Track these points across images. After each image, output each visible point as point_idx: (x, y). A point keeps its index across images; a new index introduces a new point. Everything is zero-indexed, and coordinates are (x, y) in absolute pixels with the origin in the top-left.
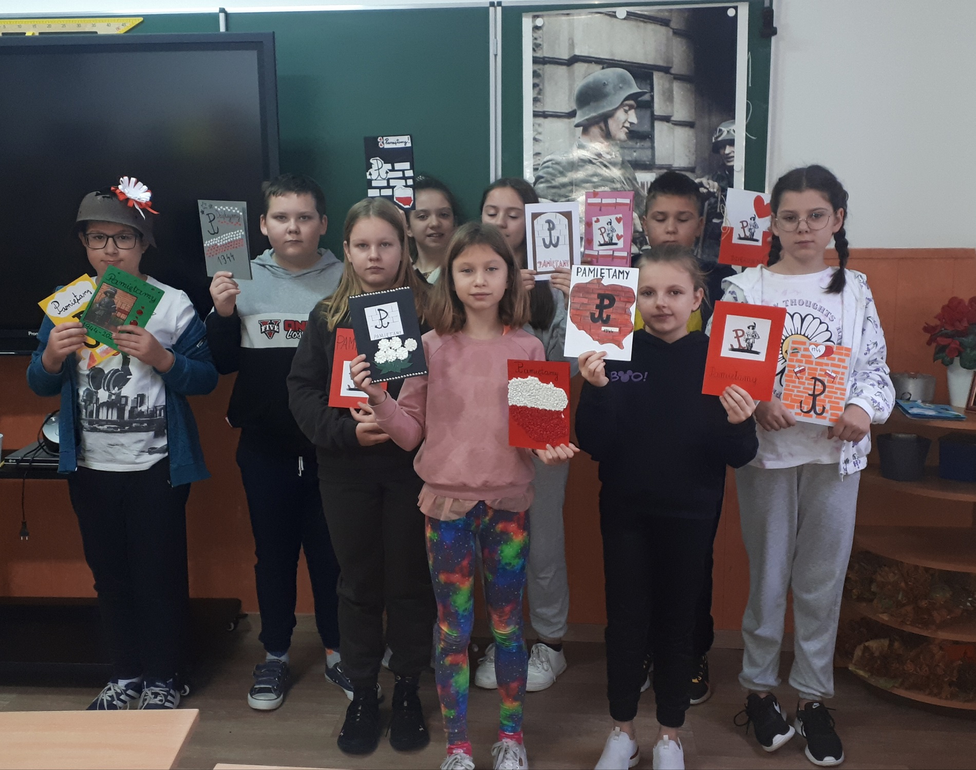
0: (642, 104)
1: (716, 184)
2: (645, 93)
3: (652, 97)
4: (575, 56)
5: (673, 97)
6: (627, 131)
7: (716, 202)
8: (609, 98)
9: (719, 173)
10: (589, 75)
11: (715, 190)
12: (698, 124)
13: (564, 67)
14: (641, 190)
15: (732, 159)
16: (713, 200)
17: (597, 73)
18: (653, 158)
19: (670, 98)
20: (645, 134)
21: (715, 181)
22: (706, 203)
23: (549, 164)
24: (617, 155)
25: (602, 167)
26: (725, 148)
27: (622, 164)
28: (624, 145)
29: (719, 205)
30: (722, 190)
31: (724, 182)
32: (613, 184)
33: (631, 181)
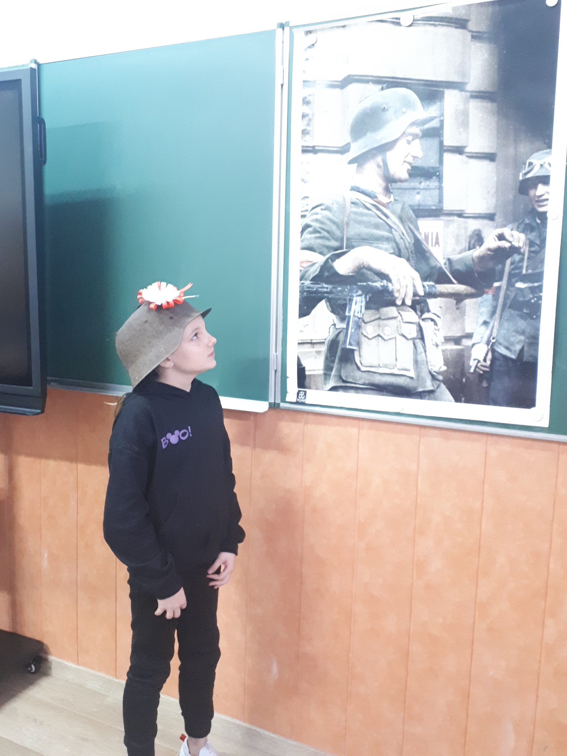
0: (431, 133)
1: (522, 236)
2: (435, 117)
3: (442, 122)
4: (349, 76)
5: (468, 121)
7: (522, 260)
9: (527, 221)
10: (366, 98)
11: (521, 245)
12: (501, 156)
13: (337, 91)
14: (424, 242)
15: (545, 203)
16: (517, 257)
17: (375, 96)
18: (441, 201)
19: (464, 123)
20: (432, 171)
21: (523, 232)
22: (508, 262)
23: (318, 210)
24: (396, 198)
25: (379, 213)
26: (536, 187)
27: (403, 209)
28: (405, 185)
29: (525, 264)
30: (531, 244)
31: (534, 234)
32: (390, 235)
33: (413, 232)
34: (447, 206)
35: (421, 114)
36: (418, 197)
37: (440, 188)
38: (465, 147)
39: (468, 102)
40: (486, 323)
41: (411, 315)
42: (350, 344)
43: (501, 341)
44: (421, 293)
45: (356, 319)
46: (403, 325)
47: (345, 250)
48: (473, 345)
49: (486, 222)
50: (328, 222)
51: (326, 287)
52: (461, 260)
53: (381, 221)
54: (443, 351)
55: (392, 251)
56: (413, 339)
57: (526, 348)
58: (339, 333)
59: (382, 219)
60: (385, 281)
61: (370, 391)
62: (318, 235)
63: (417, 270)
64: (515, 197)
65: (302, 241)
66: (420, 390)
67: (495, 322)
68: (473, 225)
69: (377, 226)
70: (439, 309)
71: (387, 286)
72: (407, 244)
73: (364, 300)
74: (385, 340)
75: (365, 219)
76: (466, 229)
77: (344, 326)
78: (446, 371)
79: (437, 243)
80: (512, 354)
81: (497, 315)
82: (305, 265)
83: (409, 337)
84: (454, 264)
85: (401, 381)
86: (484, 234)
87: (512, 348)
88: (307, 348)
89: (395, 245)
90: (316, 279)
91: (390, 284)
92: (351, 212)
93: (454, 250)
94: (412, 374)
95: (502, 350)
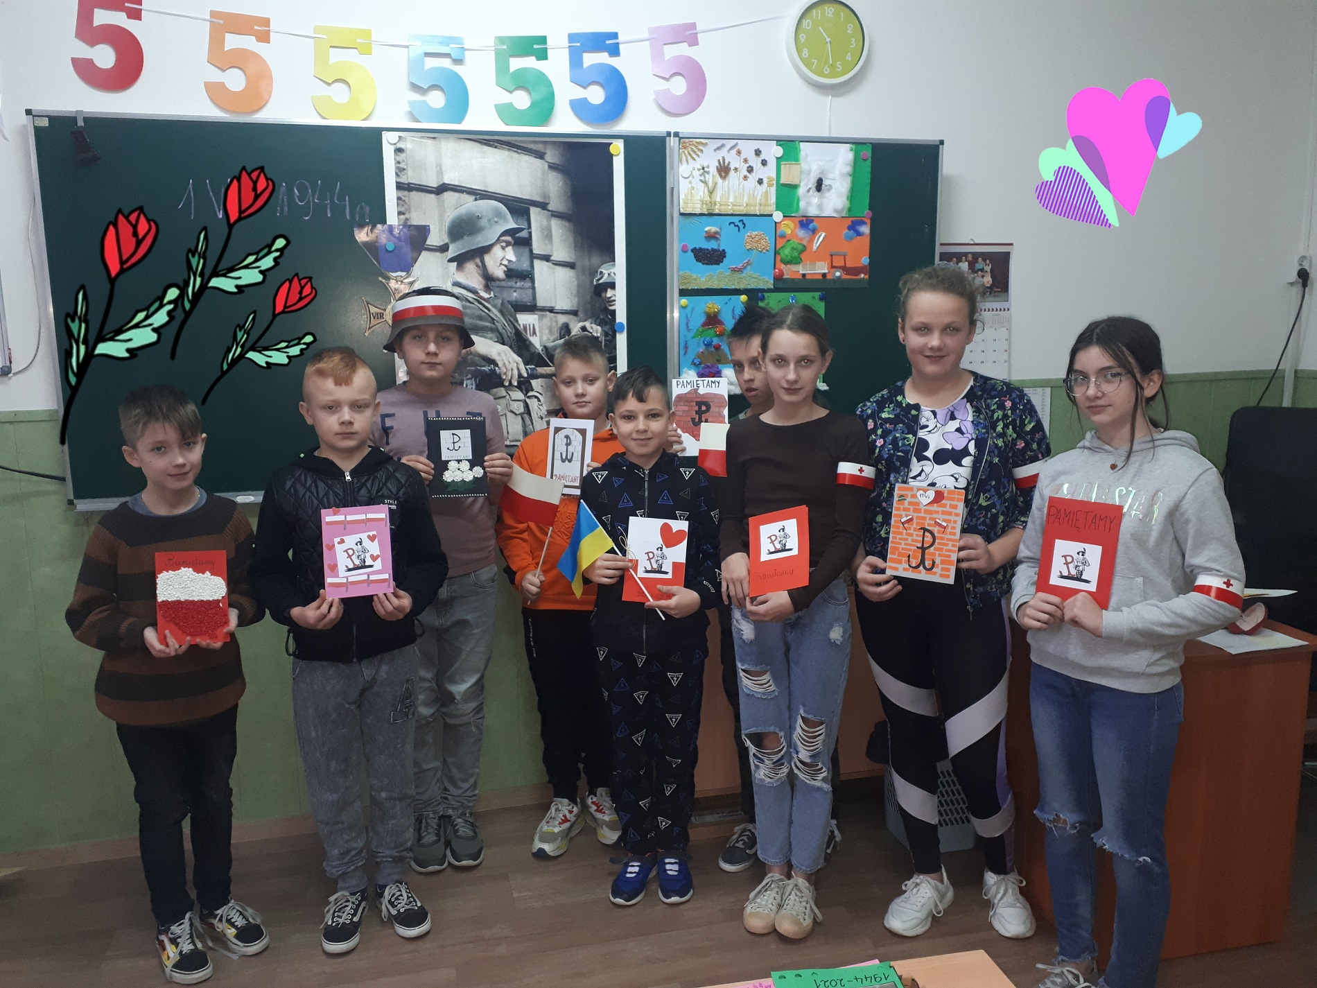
0: (521, 241)
1: (599, 328)
2: (524, 229)
3: (530, 233)
4: (444, 184)
5: (551, 235)
6: (505, 269)
8: (483, 232)
9: (602, 317)
10: (461, 205)
11: (599, 335)
12: (578, 265)
13: (433, 196)
14: (523, 332)
15: (614, 303)
17: (469, 205)
18: (534, 299)
19: (548, 236)
20: (525, 273)
24: (496, 294)
25: (480, 306)
26: (606, 291)
27: (502, 304)
28: (503, 284)
30: (606, 334)
31: (607, 326)
32: (493, 325)
33: (513, 323)
34: (541, 302)
35: (512, 225)
36: (515, 294)
37: (533, 288)
38: (551, 256)
39: (550, 221)
44: (525, 375)
46: (511, 402)
49: (571, 317)
52: (553, 346)
55: (496, 340)
56: (521, 414)
59: (484, 311)
63: (520, 356)
64: (591, 298)
68: (562, 319)
72: (509, 334)
76: (556, 322)
79: (534, 333)
83: (518, 412)
84: (549, 350)
86: (571, 326)
89: (498, 334)
93: (549, 339)
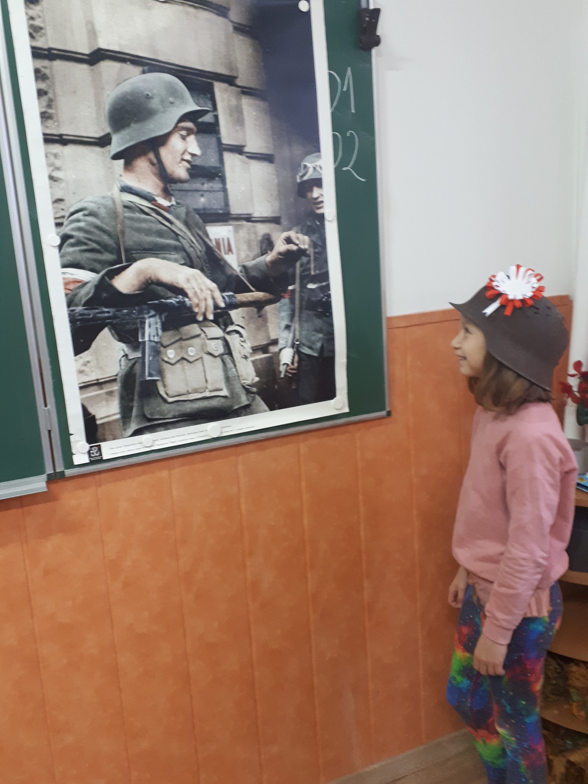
0: (205, 128)
3: (216, 117)
4: (100, 50)
5: (243, 118)
6: (188, 166)
7: (309, 262)
8: (157, 117)
10: (125, 81)
12: (277, 157)
13: (85, 67)
14: (216, 250)
15: (321, 205)
16: (304, 259)
17: (135, 79)
18: (227, 204)
19: (238, 120)
20: (214, 171)
21: (306, 234)
22: (298, 264)
23: (79, 215)
24: (178, 201)
25: (160, 218)
26: (311, 191)
27: (187, 213)
29: (312, 265)
31: (316, 235)
32: (177, 243)
33: (203, 238)
34: (235, 210)
35: (192, 106)
36: (202, 200)
37: (225, 190)
38: (244, 147)
39: (240, 99)
40: (288, 327)
41: (215, 331)
42: (150, 375)
43: (304, 341)
44: (222, 305)
45: (154, 344)
46: (208, 342)
47: (124, 264)
48: (281, 350)
49: (273, 226)
50: (95, 231)
51: (107, 312)
52: (255, 267)
53: (164, 228)
54: (253, 362)
55: (183, 262)
56: (221, 356)
57: (325, 345)
58: (134, 365)
59: (165, 225)
60: (180, 297)
61: (182, 424)
62: (84, 247)
63: (214, 280)
64: (295, 200)
65: (62, 257)
66: (236, 407)
67: (296, 325)
68: (262, 229)
69: (160, 234)
70: (242, 319)
71: (184, 302)
72: (199, 253)
73: (159, 320)
74: (191, 362)
75: (144, 225)
76: (256, 233)
77: (139, 355)
78: (258, 382)
79: (230, 250)
80: (315, 353)
81: (296, 318)
82: (71, 287)
83: (216, 354)
84: (250, 271)
85: (214, 403)
86: (274, 238)
87: (314, 347)
88: (93, 392)
89: (184, 254)
90: (90, 303)
91: (186, 299)
92: (125, 217)
93: (248, 256)
94: (225, 392)
95: (306, 350)
